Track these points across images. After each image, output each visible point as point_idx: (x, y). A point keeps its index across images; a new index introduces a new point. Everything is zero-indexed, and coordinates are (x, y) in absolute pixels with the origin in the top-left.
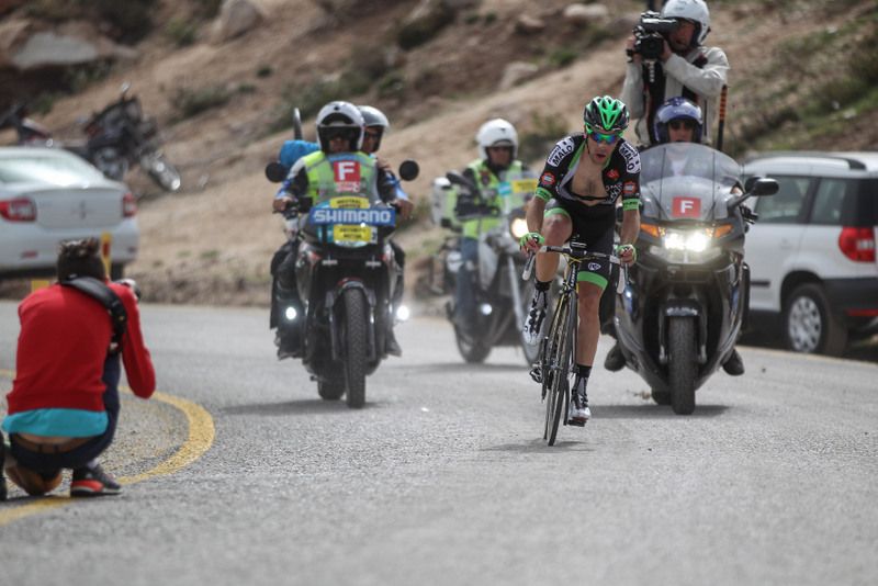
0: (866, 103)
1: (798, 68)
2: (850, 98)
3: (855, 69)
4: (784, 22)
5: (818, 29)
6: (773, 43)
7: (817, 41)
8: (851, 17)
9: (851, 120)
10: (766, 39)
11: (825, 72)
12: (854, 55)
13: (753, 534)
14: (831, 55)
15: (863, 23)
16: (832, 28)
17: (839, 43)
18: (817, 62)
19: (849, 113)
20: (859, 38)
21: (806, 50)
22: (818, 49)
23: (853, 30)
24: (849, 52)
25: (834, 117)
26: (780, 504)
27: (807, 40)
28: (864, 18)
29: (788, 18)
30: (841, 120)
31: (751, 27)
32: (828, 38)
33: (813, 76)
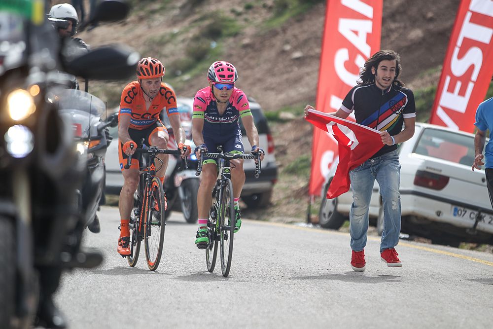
0: (195, 72)
1: (157, 53)
2: (187, 69)
3: (190, 53)
4: (150, 27)
5: (169, 30)
6: (143, 39)
7: (167, 38)
8: (186, 23)
9: (188, 81)
10: (139, 37)
11: (173, 54)
12: (188, 45)
13: (120, 308)
14: (176, 45)
15: (192, 27)
16: (176, 30)
17: (180, 38)
18: (168, 49)
19: (186, 77)
20: (191, 35)
21: (162, 43)
22: (168, 42)
23: (187, 31)
24: (186, 43)
25: (178, 79)
26: (137, 292)
27: (163, 37)
28: (194, 24)
29: (152, 24)
30: (181, 81)
31: (131, 30)
32: (174, 36)
33: (166, 56)
